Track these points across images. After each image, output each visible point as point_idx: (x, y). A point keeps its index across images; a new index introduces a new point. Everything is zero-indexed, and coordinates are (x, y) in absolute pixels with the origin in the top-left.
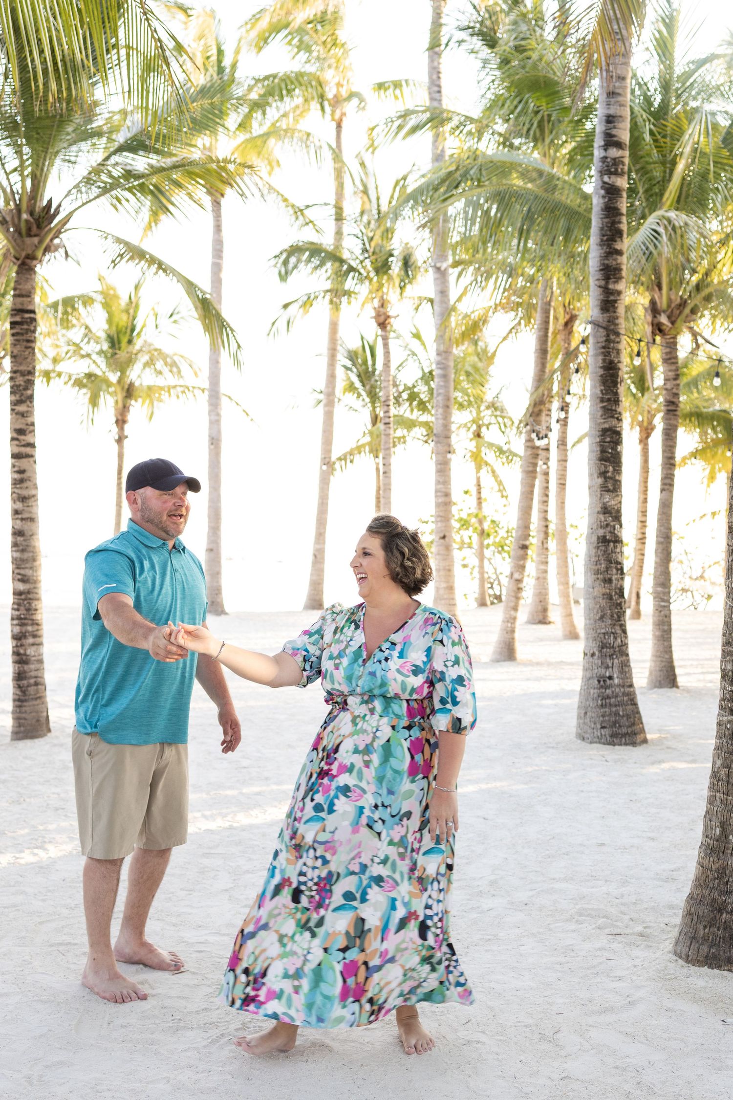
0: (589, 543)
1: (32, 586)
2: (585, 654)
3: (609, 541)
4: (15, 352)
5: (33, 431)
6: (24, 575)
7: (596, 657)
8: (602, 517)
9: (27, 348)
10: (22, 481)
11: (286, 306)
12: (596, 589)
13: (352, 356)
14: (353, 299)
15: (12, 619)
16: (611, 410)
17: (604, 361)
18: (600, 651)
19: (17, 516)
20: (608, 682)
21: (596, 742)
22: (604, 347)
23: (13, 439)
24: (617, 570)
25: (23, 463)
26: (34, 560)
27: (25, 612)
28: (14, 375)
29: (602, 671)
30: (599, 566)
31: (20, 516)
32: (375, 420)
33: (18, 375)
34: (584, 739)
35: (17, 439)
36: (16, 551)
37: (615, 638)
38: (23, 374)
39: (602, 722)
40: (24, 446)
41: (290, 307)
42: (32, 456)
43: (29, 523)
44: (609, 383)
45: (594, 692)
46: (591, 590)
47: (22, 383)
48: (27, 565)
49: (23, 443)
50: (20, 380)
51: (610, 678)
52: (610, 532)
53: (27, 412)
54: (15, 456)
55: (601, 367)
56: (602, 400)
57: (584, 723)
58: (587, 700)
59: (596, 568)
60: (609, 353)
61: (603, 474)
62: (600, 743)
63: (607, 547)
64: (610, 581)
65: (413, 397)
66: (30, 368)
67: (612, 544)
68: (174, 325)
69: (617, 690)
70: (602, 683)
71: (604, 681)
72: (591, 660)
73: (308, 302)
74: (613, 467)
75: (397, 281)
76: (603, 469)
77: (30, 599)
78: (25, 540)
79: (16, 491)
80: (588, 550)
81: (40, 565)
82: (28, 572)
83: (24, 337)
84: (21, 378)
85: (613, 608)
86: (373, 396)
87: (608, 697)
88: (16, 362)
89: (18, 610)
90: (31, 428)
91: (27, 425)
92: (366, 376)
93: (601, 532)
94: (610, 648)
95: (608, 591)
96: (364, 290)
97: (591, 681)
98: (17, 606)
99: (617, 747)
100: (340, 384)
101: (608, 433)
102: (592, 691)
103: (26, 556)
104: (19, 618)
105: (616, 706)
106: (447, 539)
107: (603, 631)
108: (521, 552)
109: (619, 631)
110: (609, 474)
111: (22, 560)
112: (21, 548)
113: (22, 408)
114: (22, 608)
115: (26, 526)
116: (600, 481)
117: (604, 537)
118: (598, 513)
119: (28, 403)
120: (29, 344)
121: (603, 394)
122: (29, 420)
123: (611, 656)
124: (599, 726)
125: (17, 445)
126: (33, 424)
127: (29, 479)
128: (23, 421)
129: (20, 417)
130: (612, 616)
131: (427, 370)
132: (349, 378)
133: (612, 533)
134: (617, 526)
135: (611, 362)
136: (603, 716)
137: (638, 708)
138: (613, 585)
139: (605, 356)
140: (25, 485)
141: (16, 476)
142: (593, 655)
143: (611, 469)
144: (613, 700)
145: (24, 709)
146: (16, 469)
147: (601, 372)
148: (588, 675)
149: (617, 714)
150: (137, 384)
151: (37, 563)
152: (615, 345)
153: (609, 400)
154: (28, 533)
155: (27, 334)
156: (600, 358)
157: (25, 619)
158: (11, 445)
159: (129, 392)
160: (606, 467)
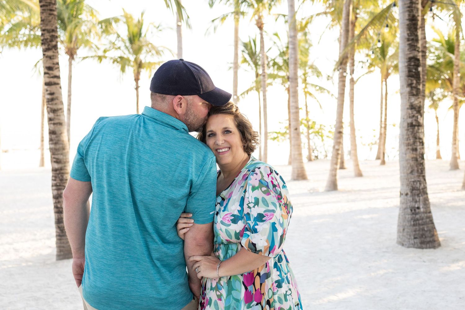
0: (401, 127)
1: (63, 165)
2: (401, 194)
3: (415, 126)
4: (43, 17)
5: (58, 68)
6: (57, 159)
7: (409, 196)
8: (410, 111)
9: (50, 14)
10: (52, 100)
11: (213, 21)
12: (408, 155)
13: (246, 45)
14: (245, 17)
15: (52, 186)
16: (414, 46)
17: (409, 15)
18: (411, 192)
19: (51, 122)
20: (417, 211)
21: (411, 247)
22: (409, 7)
23: (45, 73)
24: (420, 143)
25: (53, 89)
26: (64, 149)
27: (59, 181)
28: (43, 32)
29: (413, 204)
30: (409, 141)
31: (52, 122)
32: (257, 75)
33: (46, 32)
34: (403, 245)
35: (47, 73)
36: (52, 144)
37: (420, 184)
38: (49, 31)
39: (415, 235)
40: (52, 77)
41: (215, 21)
42: (58, 84)
43: (59, 126)
44: (412, 29)
45: (409, 217)
46: (404, 155)
47: (49, 37)
48: (59, 153)
49: (52, 76)
50: (47, 36)
51: (418, 208)
52: (415, 120)
53: (53, 56)
54: (47, 84)
55: (408, 20)
56: (408, 40)
57: (403, 235)
58: (404, 221)
59: (407, 142)
60: (412, 10)
61: (410, 85)
62: (414, 247)
63: (413, 129)
64: (416, 150)
65: (275, 64)
66: (53, 28)
67: (416, 128)
68: (160, 32)
69: (423, 215)
70: (413, 211)
71: (415, 210)
72: (406, 197)
73: (223, 18)
74: (416, 81)
75: (267, 6)
76: (410, 82)
77: (63, 173)
78: (57, 137)
79: (49, 106)
80: (402, 131)
81: (68, 152)
82: (60, 157)
83: (48, 8)
84: (48, 34)
85: (418, 166)
86: (256, 64)
87: (418, 220)
88: (44, 24)
89: (55, 180)
90: (57, 66)
91: (54, 64)
92: (252, 55)
93: (410, 121)
94: (417, 190)
95: (415, 156)
96: (251, 11)
97: (406, 210)
98: (55, 178)
99: (425, 250)
100: (240, 60)
101: (413, 60)
102: (407, 216)
103: (58, 146)
104: (56, 185)
105: (422, 225)
106: (298, 130)
107: (413, 180)
108: (338, 135)
109: (422, 180)
110: (414, 85)
111: (56, 150)
112: (54, 142)
113: (49, 53)
114: (58, 179)
115: (57, 128)
116: (408, 89)
117: (412, 123)
118: (408, 109)
119: (54, 50)
120: (52, 12)
121: (409, 36)
122: (55, 61)
123: (418, 195)
124: (413, 237)
125: (48, 77)
126: (58, 64)
127: (57, 98)
128: (51, 61)
129: (48, 59)
130: (418, 171)
131: (282, 51)
132: (244, 57)
133: (417, 120)
134: (419, 117)
135: (414, 16)
136: (415, 231)
137: (434, 225)
138: (418, 152)
139: (410, 12)
140: (54, 102)
141: (49, 97)
142: (407, 194)
143: (415, 82)
144: (420, 222)
145: (62, 241)
146: (48, 92)
147: (408, 22)
148: (404, 206)
149: (423, 230)
150: (143, 62)
151: (66, 151)
152: (416, 5)
153: (413, 39)
154: (58, 133)
155: (50, 5)
156: (407, 14)
157: (60, 186)
158: (44, 77)
159: (140, 65)
160: (412, 80)
